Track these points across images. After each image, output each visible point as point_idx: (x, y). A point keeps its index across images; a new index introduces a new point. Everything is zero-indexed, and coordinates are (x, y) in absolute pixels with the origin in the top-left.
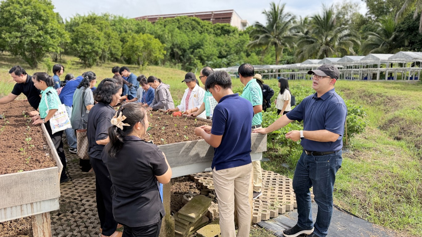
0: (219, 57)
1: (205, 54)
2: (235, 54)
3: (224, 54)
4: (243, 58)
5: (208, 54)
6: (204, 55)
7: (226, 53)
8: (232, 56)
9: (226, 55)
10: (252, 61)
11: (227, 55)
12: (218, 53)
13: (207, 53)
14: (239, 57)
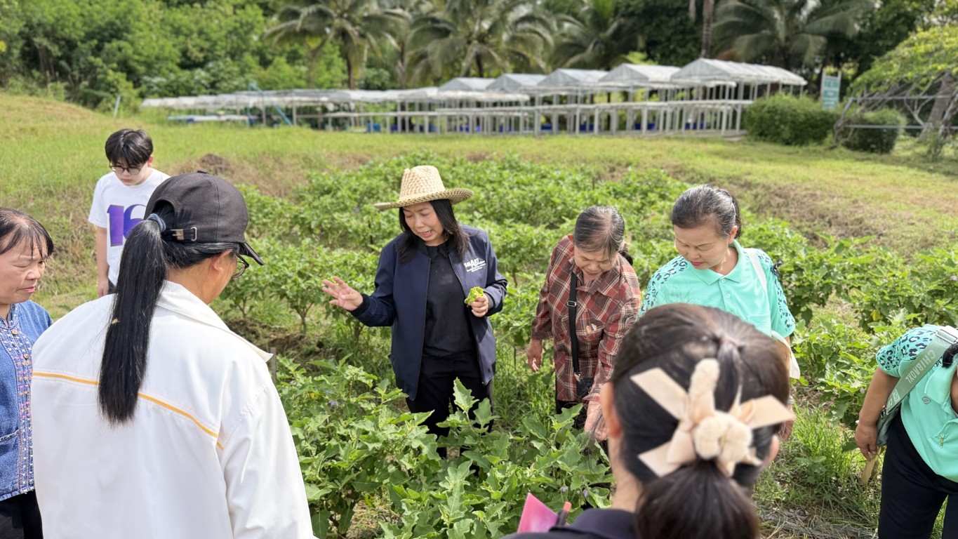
0: (183, 66)
1: (140, 54)
2: (228, 59)
3: (196, 57)
4: (252, 70)
5: (148, 57)
6: (136, 57)
7: (201, 55)
8: (220, 63)
9: (202, 60)
10: (279, 78)
11: (206, 60)
12: (180, 54)
13: (146, 54)
14: (239, 65)
